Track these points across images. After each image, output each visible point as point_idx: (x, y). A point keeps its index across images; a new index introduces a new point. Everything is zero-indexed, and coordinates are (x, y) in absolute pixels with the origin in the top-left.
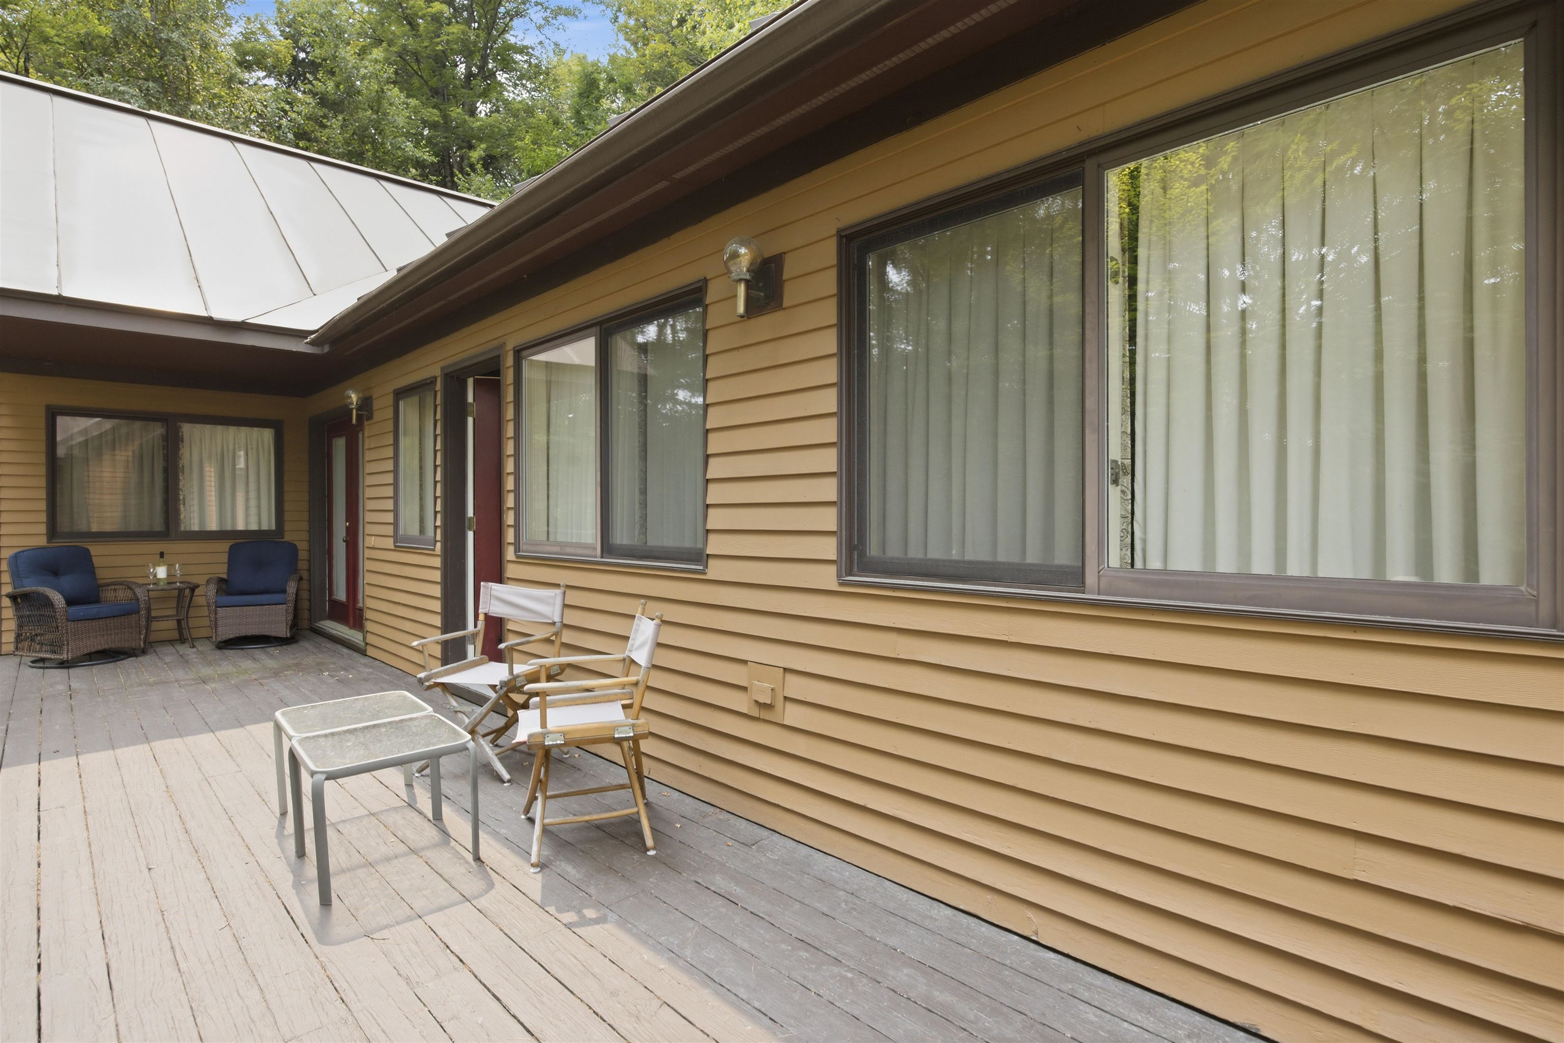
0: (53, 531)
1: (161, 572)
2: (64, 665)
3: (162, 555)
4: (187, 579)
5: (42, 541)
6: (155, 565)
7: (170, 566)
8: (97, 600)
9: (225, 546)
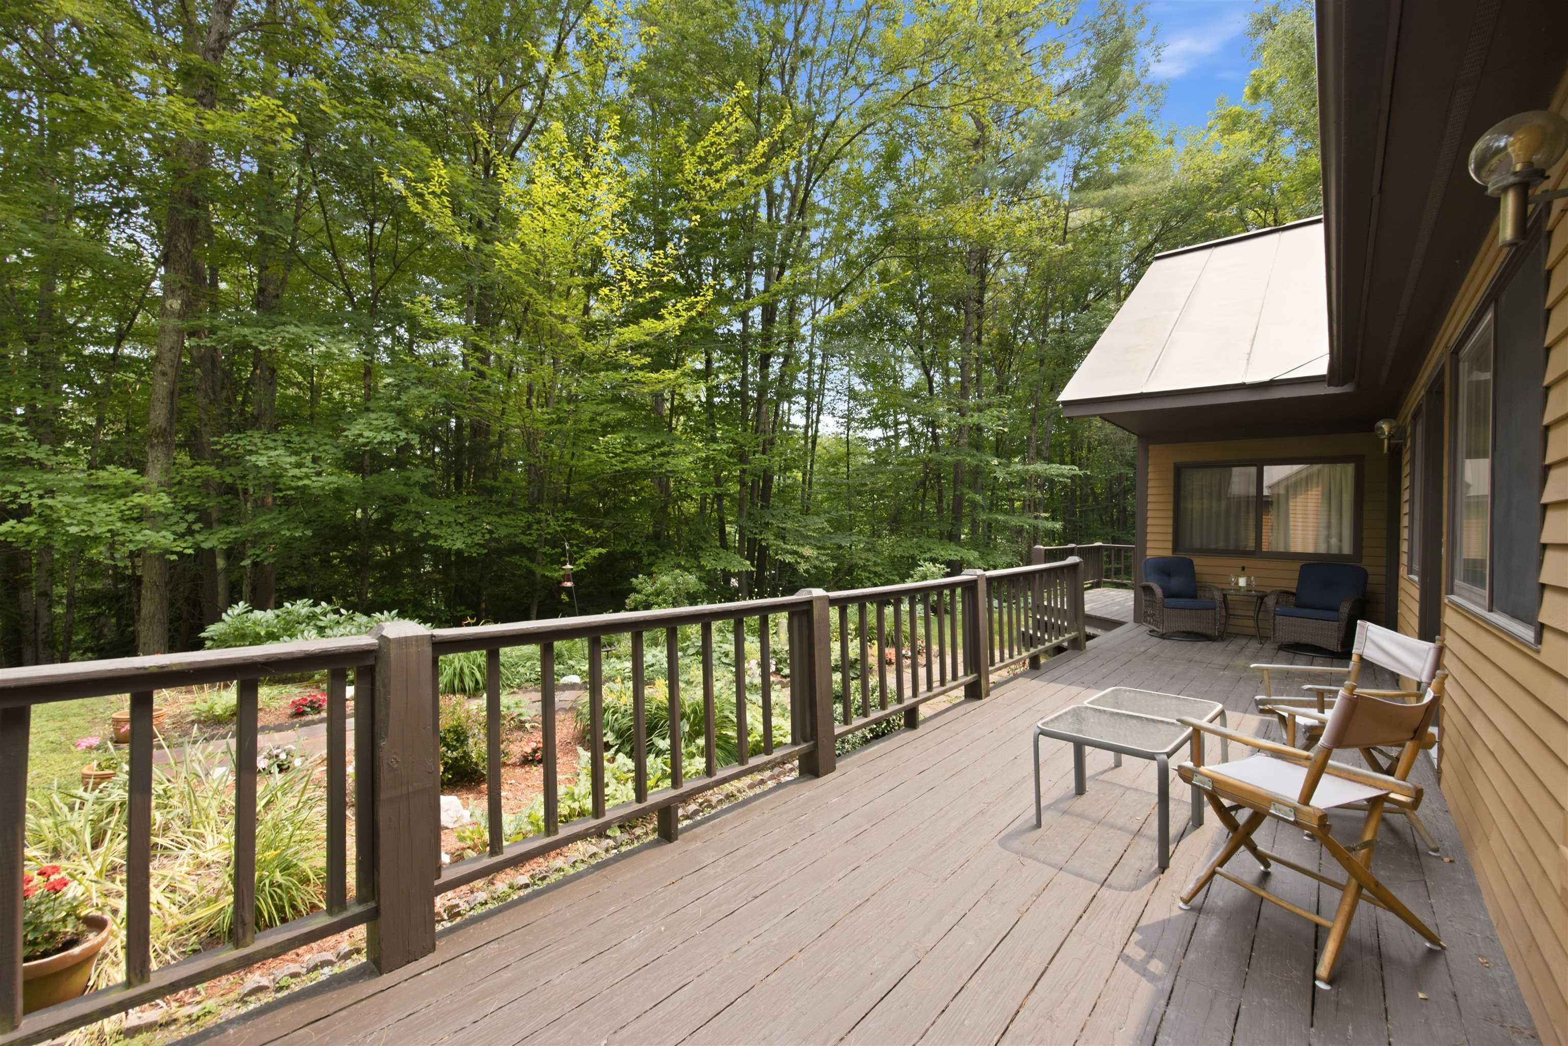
0: (1175, 548)
1: (1242, 582)
2: (1163, 636)
3: (1243, 568)
4: (1262, 589)
5: (1169, 553)
6: (1238, 576)
7: (1249, 578)
8: (1194, 596)
9: (1297, 566)
